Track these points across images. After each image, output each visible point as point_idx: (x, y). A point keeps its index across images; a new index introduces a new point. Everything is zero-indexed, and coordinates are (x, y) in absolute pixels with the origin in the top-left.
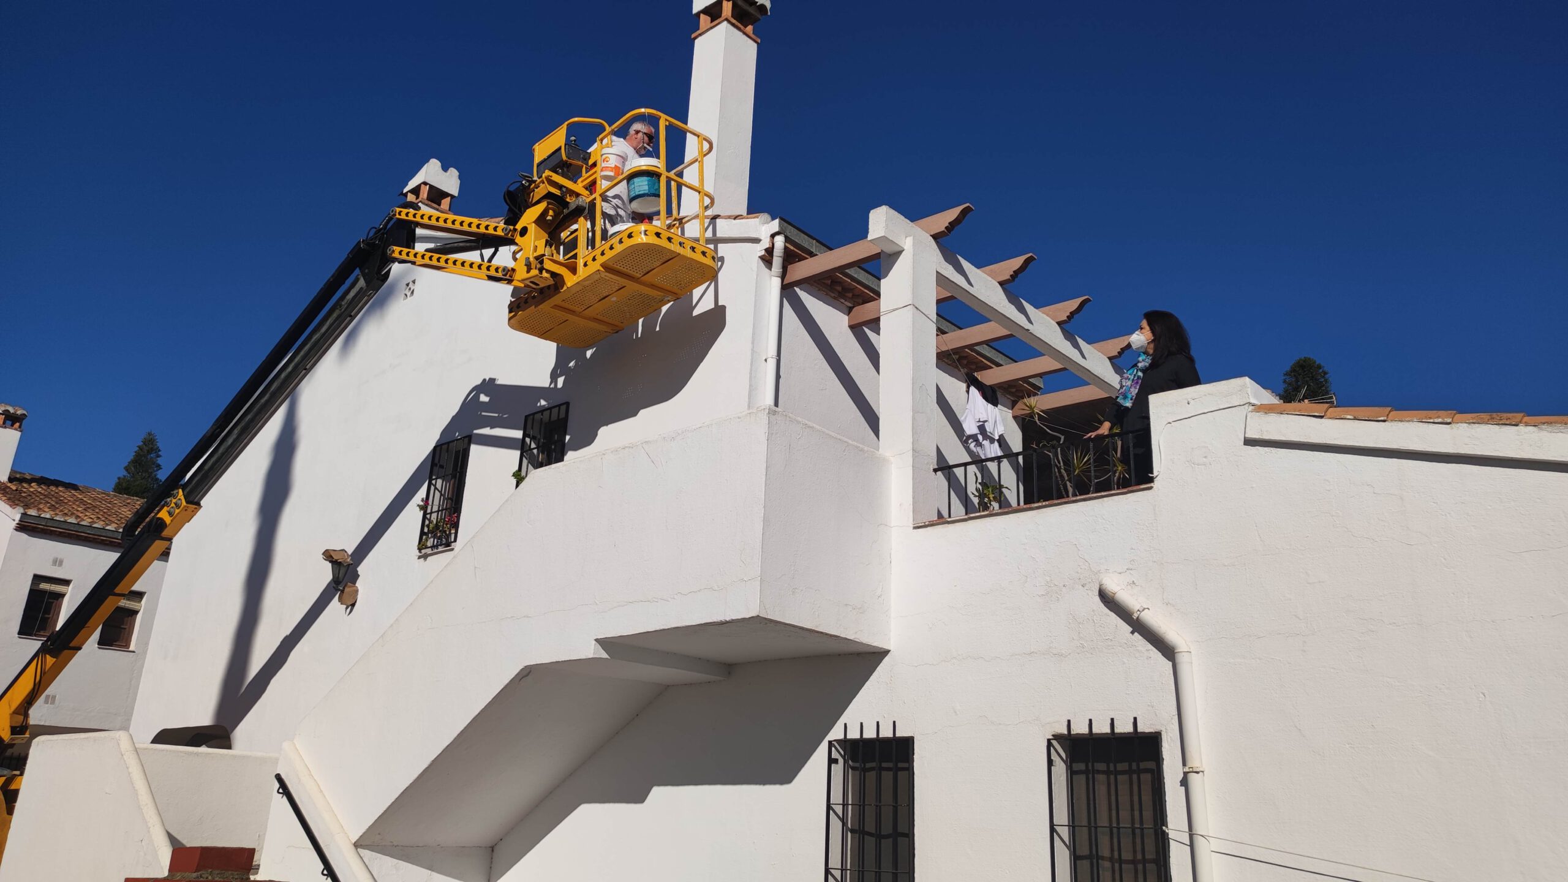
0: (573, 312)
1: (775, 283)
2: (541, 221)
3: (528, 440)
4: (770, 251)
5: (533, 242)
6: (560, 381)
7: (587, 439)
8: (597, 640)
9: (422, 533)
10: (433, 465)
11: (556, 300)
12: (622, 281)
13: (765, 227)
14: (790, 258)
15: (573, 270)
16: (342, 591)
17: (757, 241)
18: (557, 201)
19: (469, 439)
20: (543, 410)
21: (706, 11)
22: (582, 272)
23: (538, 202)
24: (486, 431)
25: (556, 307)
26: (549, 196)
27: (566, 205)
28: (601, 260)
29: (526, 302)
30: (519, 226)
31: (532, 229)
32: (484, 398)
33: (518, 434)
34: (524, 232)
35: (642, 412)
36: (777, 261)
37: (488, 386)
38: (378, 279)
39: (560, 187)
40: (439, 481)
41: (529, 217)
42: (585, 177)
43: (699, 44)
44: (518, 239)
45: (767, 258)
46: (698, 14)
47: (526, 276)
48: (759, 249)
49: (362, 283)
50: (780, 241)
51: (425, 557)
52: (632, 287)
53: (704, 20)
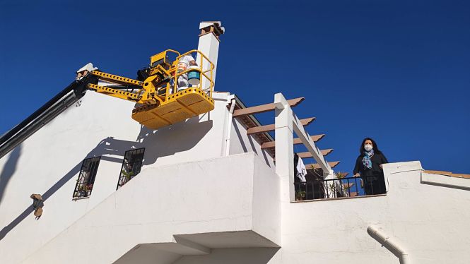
0: (157, 115)
1: (231, 115)
2: (153, 82)
3: (126, 160)
4: (230, 104)
5: (150, 89)
6: (142, 140)
7: (153, 161)
8: (174, 236)
9: (75, 191)
10: (83, 166)
11: (154, 110)
12: (181, 106)
13: (229, 97)
14: (236, 108)
15: (164, 100)
16: (36, 211)
17: (226, 100)
18: (160, 75)
19: (100, 158)
20: (134, 150)
21: (204, 29)
22: (167, 101)
23: (154, 75)
24: (108, 155)
25: (153, 112)
26: (158, 73)
27: (163, 78)
28: (176, 97)
29: (141, 109)
30: (145, 82)
31: (150, 84)
32: (107, 144)
33: (123, 158)
34: (147, 84)
35: (176, 154)
36: (232, 108)
37: (110, 139)
38: (80, 94)
39: (162, 71)
40: (85, 173)
41: (149, 80)
42: (171, 70)
43: (201, 39)
44: (144, 87)
45: (229, 107)
46: (201, 30)
47: (146, 99)
48: (227, 103)
49: (74, 95)
50: (234, 101)
51: (76, 200)
52: (184, 109)
53: (203, 31)
